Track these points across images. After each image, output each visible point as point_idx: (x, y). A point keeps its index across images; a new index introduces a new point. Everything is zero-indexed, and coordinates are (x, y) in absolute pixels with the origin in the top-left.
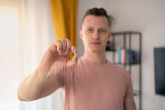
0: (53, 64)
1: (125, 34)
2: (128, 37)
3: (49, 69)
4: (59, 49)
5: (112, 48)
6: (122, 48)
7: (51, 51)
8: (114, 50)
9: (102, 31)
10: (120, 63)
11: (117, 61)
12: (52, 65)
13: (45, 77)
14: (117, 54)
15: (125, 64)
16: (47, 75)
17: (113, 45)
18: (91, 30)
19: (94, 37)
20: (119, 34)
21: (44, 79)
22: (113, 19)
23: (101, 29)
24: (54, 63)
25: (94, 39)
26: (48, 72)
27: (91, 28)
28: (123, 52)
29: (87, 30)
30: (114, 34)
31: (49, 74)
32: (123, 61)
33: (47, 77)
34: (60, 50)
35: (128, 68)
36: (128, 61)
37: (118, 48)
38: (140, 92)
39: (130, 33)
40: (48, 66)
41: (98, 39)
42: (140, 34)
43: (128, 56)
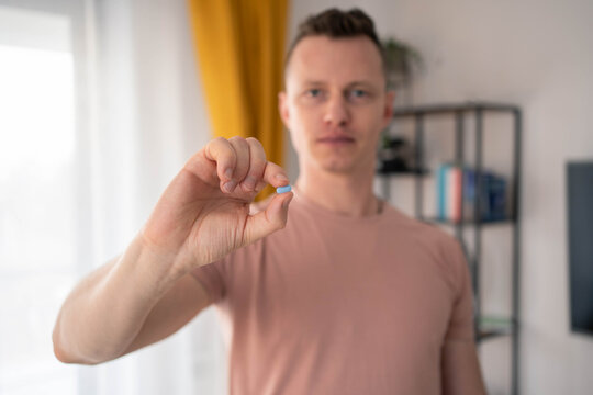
0: (197, 222)
1: (459, 112)
2: (470, 122)
3: (182, 242)
4: (225, 170)
5: (411, 163)
6: (448, 164)
7: (194, 179)
8: (419, 172)
9: (360, 93)
10: (441, 219)
11: (430, 210)
12: (195, 228)
13: (166, 271)
14: (430, 186)
15: (460, 223)
16: (171, 265)
17: (418, 152)
18: (317, 91)
19: (329, 117)
20: (440, 111)
21: (161, 278)
22: (418, 58)
23: (354, 84)
24: (200, 219)
25: (329, 123)
26: (176, 253)
27: (317, 83)
28: (452, 179)
29: (305, 93)
30: (419, 114)
31: (181, 259)
32: (451, 210)
33: (173, 271)
34: (229, 172)
35: (469, 235)
36: (469, 211)
37: (434, 162)
38: (516, 324)
39: (480, 109)
40: (179, 228)
41: (343, 124)
42: (517, 113)
43: (471, 192)
